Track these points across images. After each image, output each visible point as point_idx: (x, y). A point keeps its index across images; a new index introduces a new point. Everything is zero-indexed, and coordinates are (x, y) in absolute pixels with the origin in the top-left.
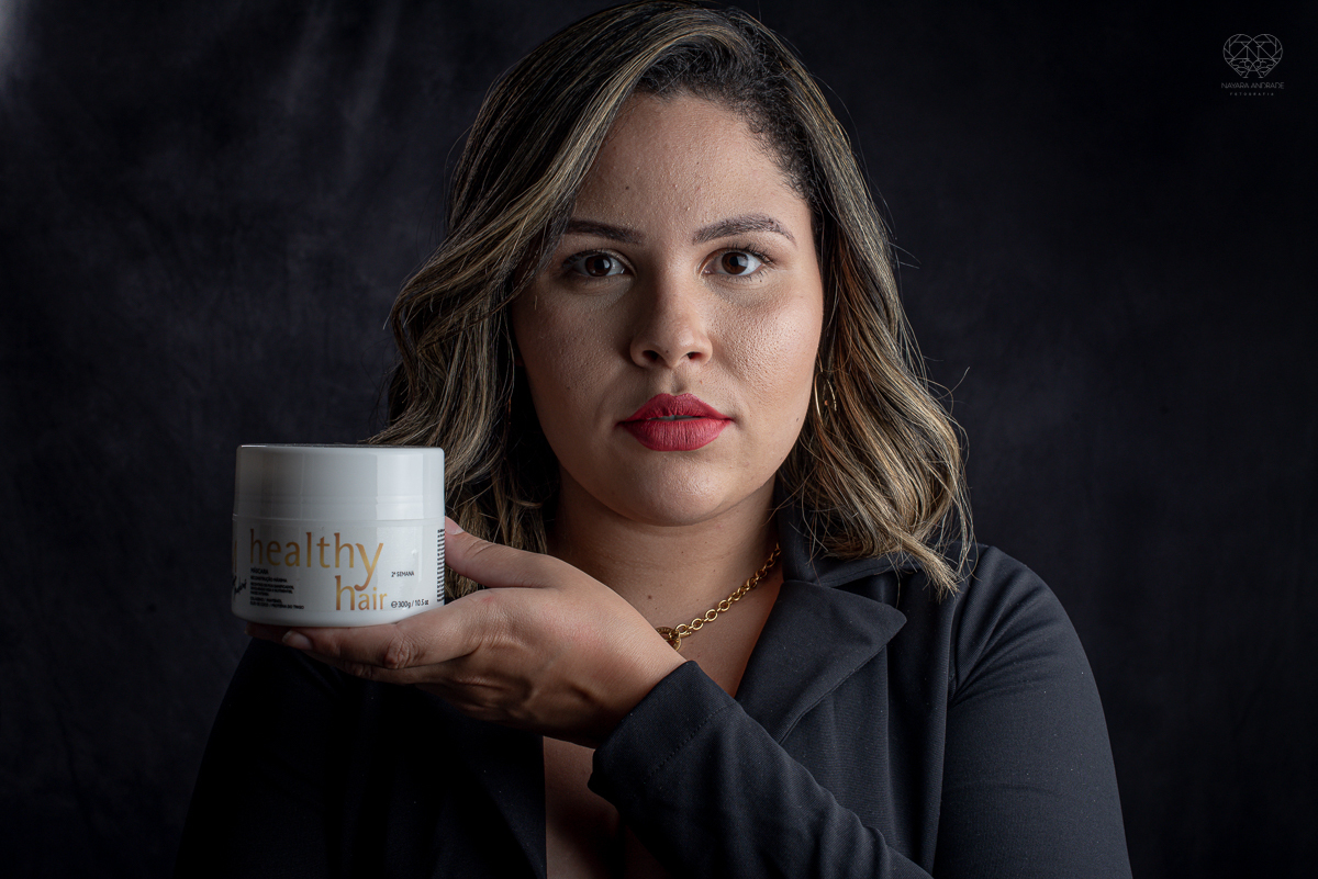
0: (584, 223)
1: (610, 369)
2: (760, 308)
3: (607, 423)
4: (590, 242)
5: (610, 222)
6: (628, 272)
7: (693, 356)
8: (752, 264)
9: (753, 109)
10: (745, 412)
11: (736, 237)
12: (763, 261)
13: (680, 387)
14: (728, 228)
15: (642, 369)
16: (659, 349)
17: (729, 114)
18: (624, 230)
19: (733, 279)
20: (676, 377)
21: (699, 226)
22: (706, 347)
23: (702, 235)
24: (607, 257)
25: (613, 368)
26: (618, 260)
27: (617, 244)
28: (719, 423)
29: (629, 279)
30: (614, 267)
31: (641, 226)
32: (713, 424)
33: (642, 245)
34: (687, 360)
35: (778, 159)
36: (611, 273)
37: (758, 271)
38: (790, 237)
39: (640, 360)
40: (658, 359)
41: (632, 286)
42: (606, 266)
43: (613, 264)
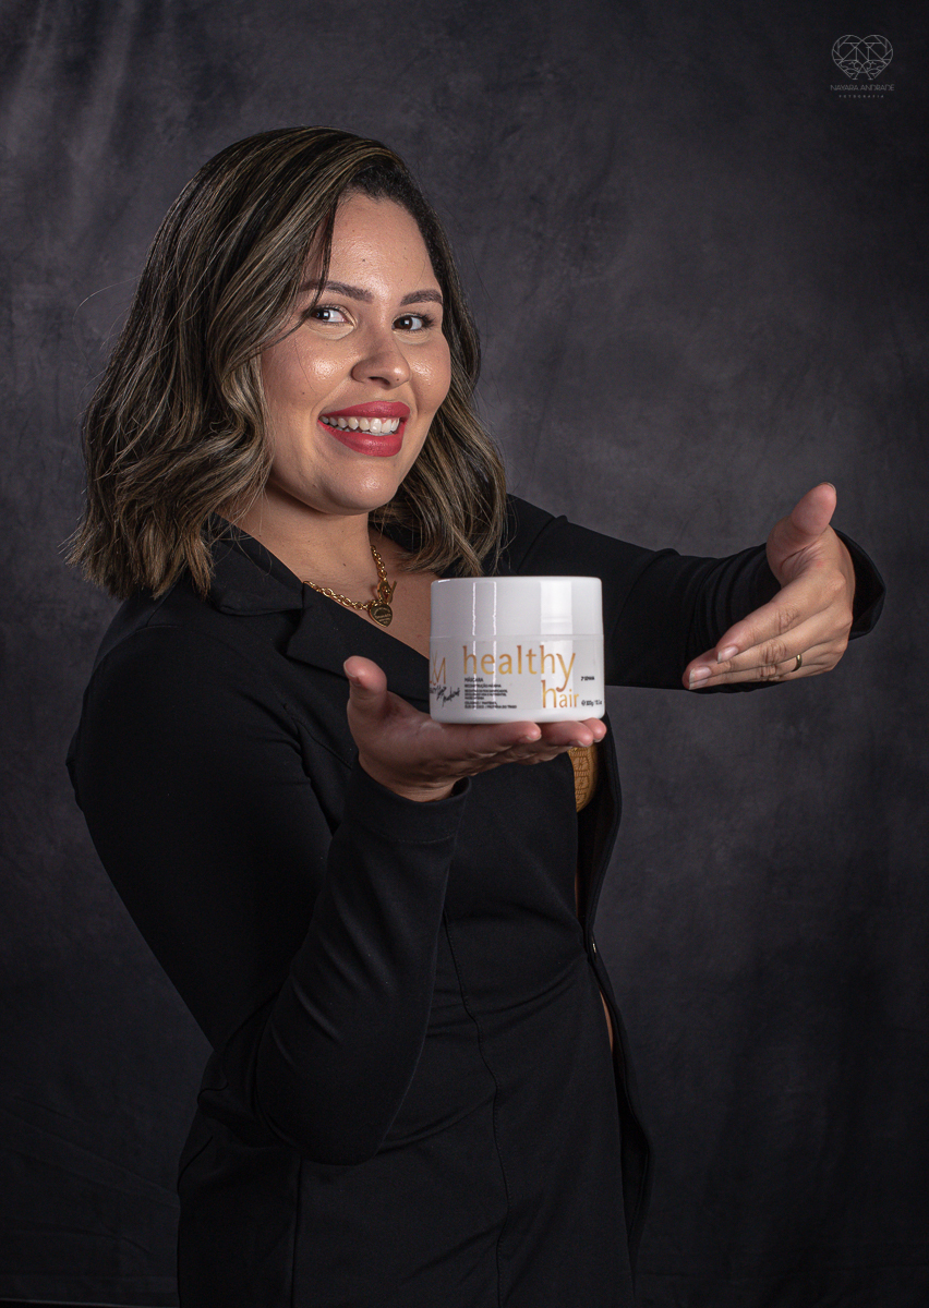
11: (421, 304)
16: (387, 374)
24: (327, 310)
30: (334, 317)
37: (420, 329)
41: (354, 330)
42: (326, 315)
43: (332, 314)
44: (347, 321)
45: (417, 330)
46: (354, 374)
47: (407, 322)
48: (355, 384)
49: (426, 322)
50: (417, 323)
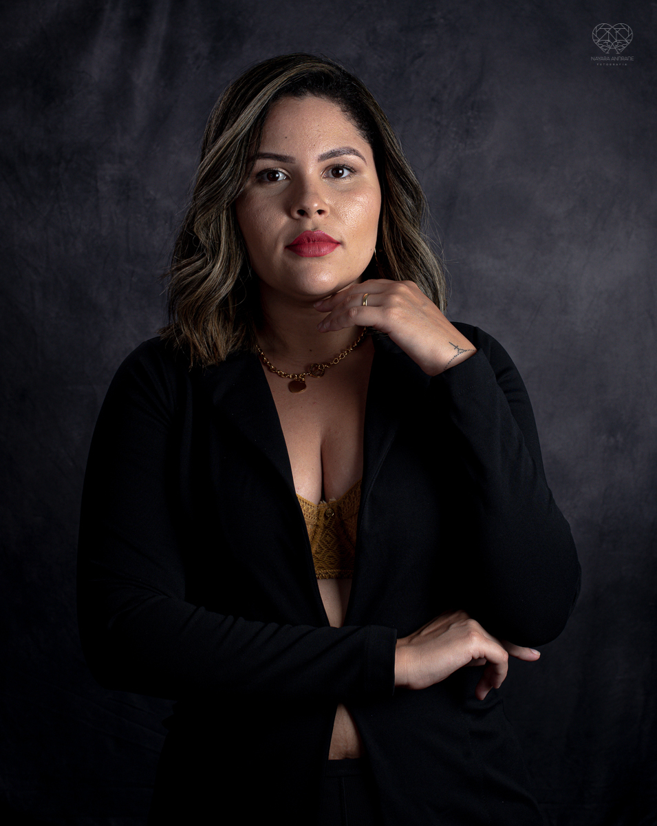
0: (266, 154)
1: (282, 221)
2: (350, 192)
3: (280, 247)
5: (279, 152)
6: (288, 178)
7: (320, 212)
8: (346, 173)
9: (342, 102)
10: (346, 240)
11: (338, 158)
12: (351, 171)
13: (315, 229)
14: (333, 154)
15: (297, 220)
16: (305, 208)
17: (332, 104)
19: (337, 180)
20: (313, 223)
21: (321, 153)
22: (327, 209)
23: (323, 158)
25: (284, 220)
26: (283, 173)
27: (283, 164)
28: (334, 244)
29: (288, 182)
30: (281, 177)
31: (294, 154)
32: (332, 245)
33: (294, 163)
34: (317, 215)
35: (356, 124)
36: (279, 179)
37: (349, 176)
38: (363, 159)
39: (296, 215)
40: (304, 213)
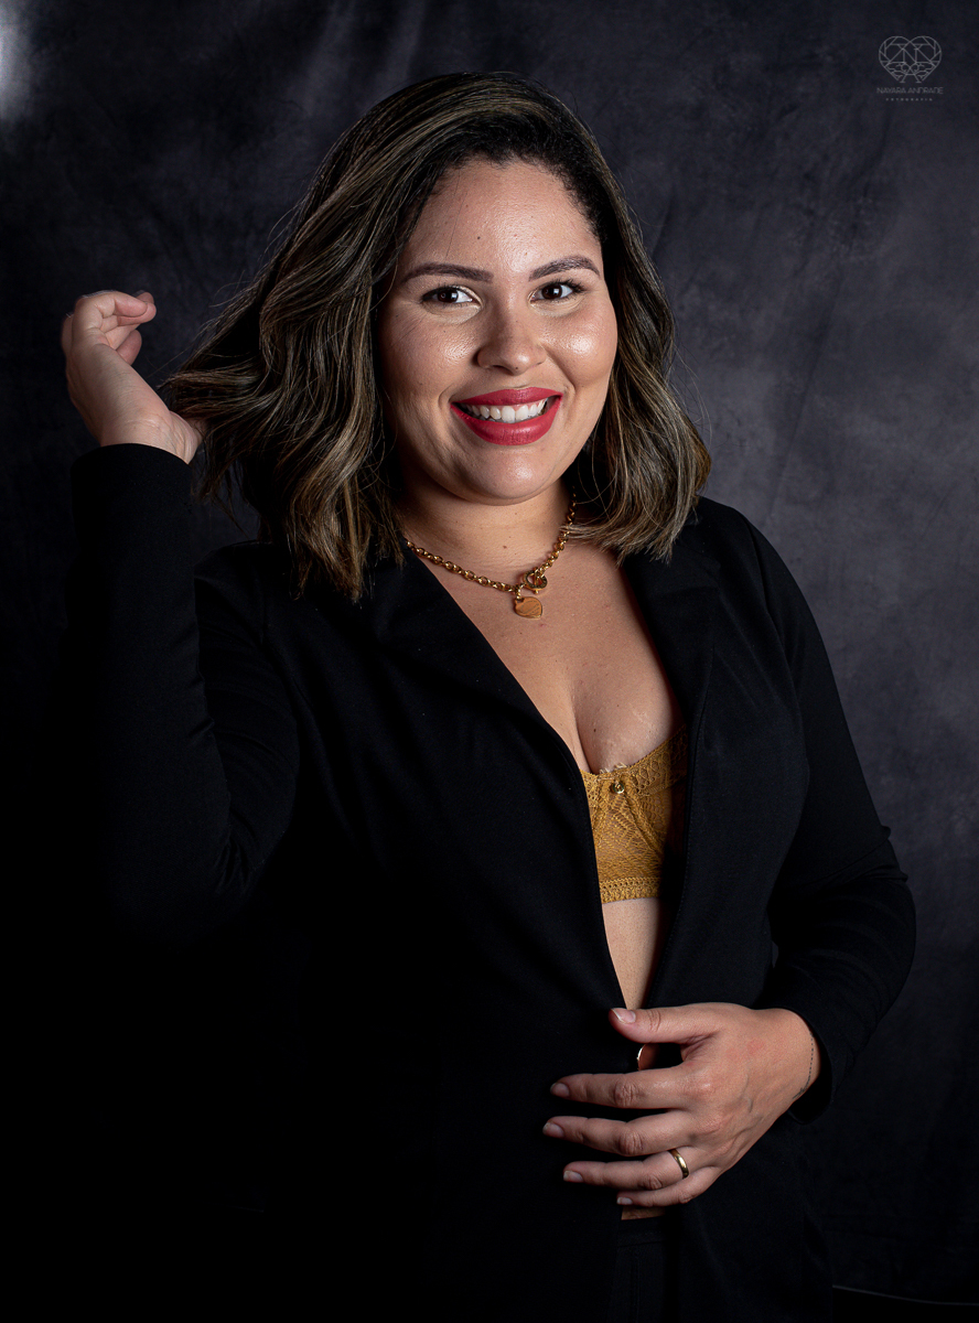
0: (444, 266)
4: (449, 280)
18: (477, 271)
21: (536, 266)
24: (455, 291)
27: (470, 282)
30: (461, 297)
31: (490, 268)
41: (481, 312)
42: (454, 296)
43: (461, 295)
44: (475, 301)
45: (566, 297)
46: (475, 359)
47: (556, 291)
48: (477, 372)
49: (577, 288)
50: (566, 291)
